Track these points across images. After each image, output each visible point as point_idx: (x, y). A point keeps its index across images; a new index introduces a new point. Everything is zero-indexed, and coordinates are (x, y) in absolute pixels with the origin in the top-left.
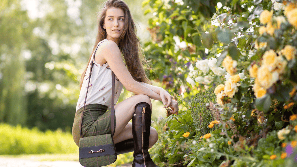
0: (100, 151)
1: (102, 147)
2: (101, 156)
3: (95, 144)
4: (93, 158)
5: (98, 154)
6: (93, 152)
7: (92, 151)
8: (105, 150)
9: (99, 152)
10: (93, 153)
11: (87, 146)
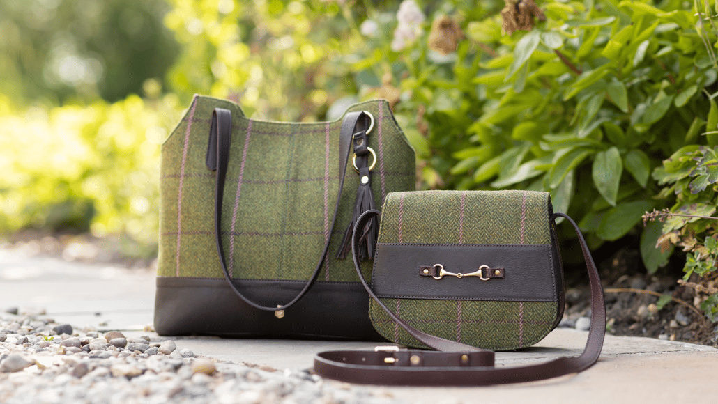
0: (479, 272)
1: (493, 255)
2: (483, 299)
3: (460, 232)
4: (440, 306)
5: (470, 291)
6: (443, 272)
7: (438, 269)
8: (508, 271)
9: (477, 277)
10: (444, 276)
11: (418, 238)
